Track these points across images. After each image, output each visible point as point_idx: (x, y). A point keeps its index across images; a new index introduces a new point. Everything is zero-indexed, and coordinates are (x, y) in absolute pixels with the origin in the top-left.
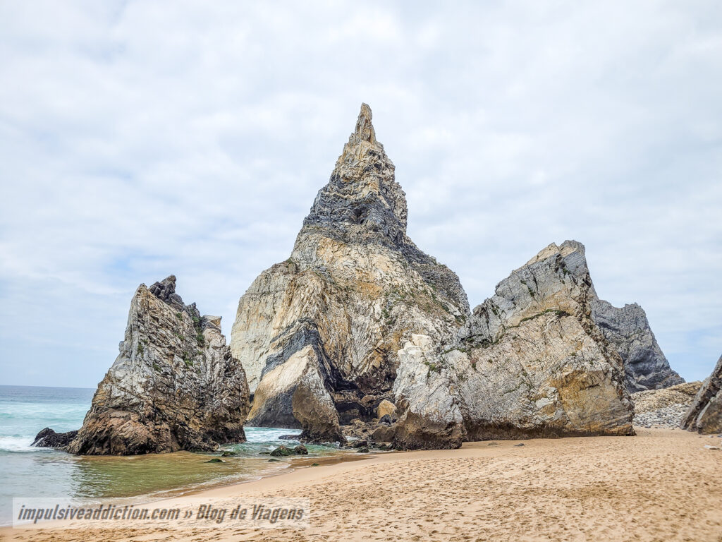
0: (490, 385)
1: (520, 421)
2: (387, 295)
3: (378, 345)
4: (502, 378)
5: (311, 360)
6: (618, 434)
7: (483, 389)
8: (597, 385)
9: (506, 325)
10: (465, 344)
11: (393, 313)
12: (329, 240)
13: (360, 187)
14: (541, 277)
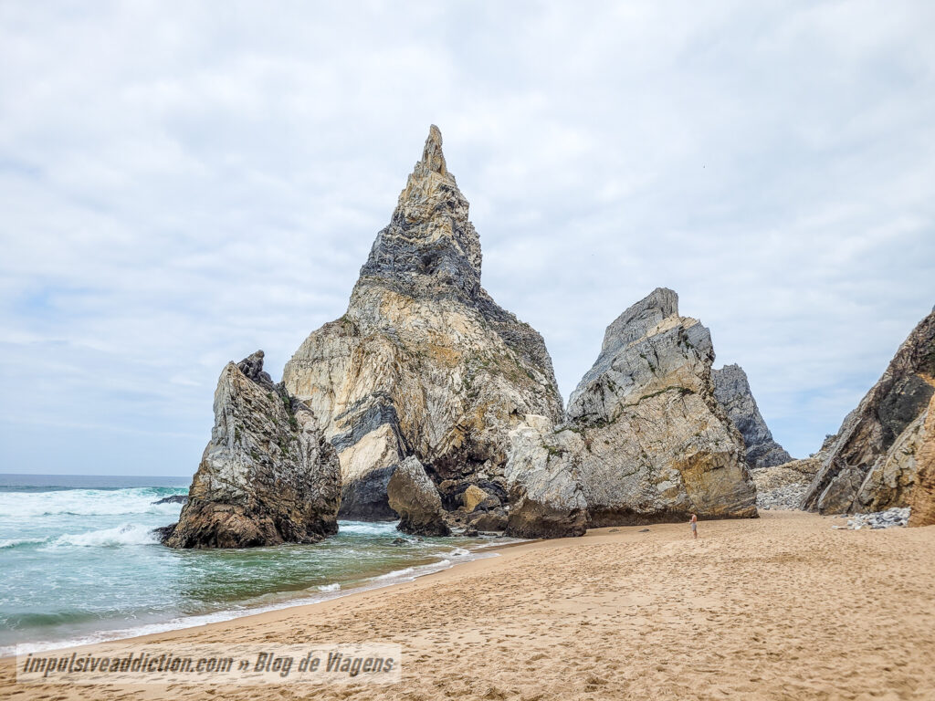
0: (607, 468)
1: (640, 505)
2: (467, 362)
3: (459, 422)
4: (620, 460)
5: (389, 441)
6: (742, 517)
7: (600, 472)
8: (722, 467)
9: (624, 403)
10: (578, 424)
11: (475, 384)
12: (393, 294)
13: (429, 229)
14: (662, 351)
